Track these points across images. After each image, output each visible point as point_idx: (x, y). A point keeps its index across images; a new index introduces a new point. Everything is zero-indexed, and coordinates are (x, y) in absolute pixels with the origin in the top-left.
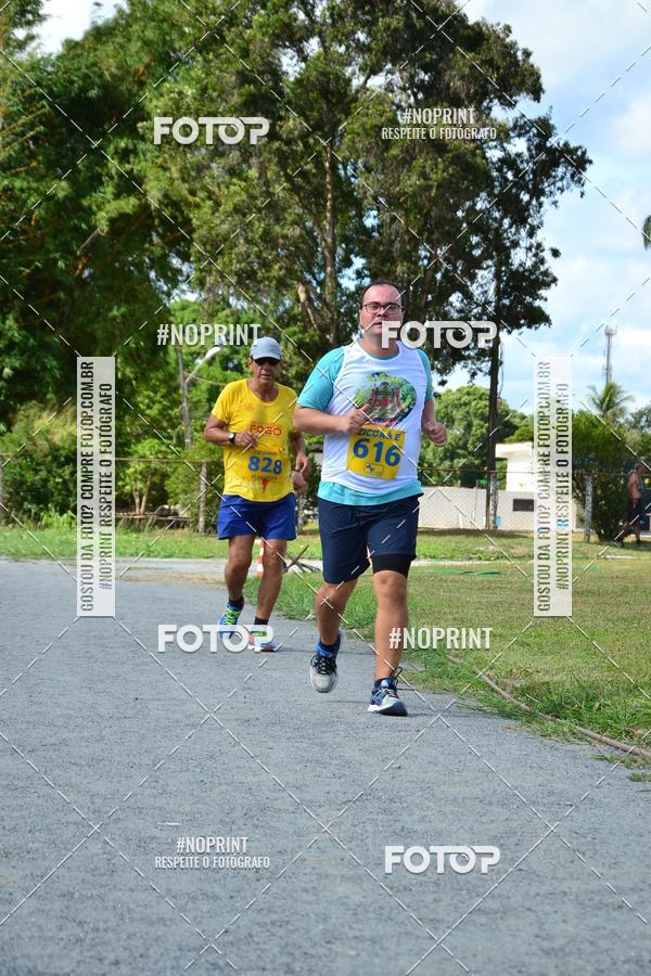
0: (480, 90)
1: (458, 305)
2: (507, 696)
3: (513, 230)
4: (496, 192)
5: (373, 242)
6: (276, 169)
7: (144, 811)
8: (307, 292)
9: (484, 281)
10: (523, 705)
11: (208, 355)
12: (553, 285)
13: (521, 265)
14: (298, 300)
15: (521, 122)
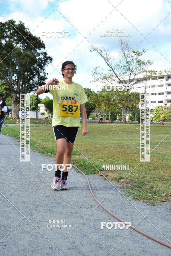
1: (32, 82)
2: (40, 149)
3: (41, 70)
4: (38, 64)
5: (18, 72)
8: (7, 80)
9: (36, 78)
10: (42, 151)
12: (47, 79)
13: (42, 76)
15: (42, 53)
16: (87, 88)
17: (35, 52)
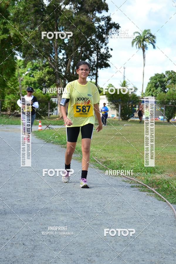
0: (93, 9)
2: (100, 164)
3: (101, 44)
4: (97, 34)
5: (67, 46)
6: (43, 28)
7: (13, 197)
8: (50, 59)
9: (94, 56)
10: (104, 166)
11: (26, 73)
12: (111, 57)
13: (103, 52)
14: (48, 61)
15: (103, 17)
16: (172, 71)
17: (93, 17)
